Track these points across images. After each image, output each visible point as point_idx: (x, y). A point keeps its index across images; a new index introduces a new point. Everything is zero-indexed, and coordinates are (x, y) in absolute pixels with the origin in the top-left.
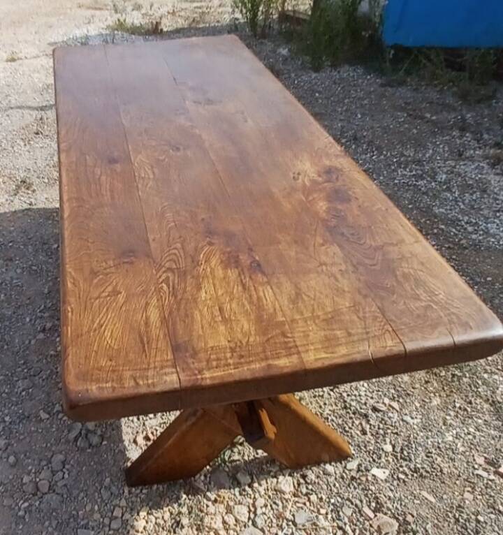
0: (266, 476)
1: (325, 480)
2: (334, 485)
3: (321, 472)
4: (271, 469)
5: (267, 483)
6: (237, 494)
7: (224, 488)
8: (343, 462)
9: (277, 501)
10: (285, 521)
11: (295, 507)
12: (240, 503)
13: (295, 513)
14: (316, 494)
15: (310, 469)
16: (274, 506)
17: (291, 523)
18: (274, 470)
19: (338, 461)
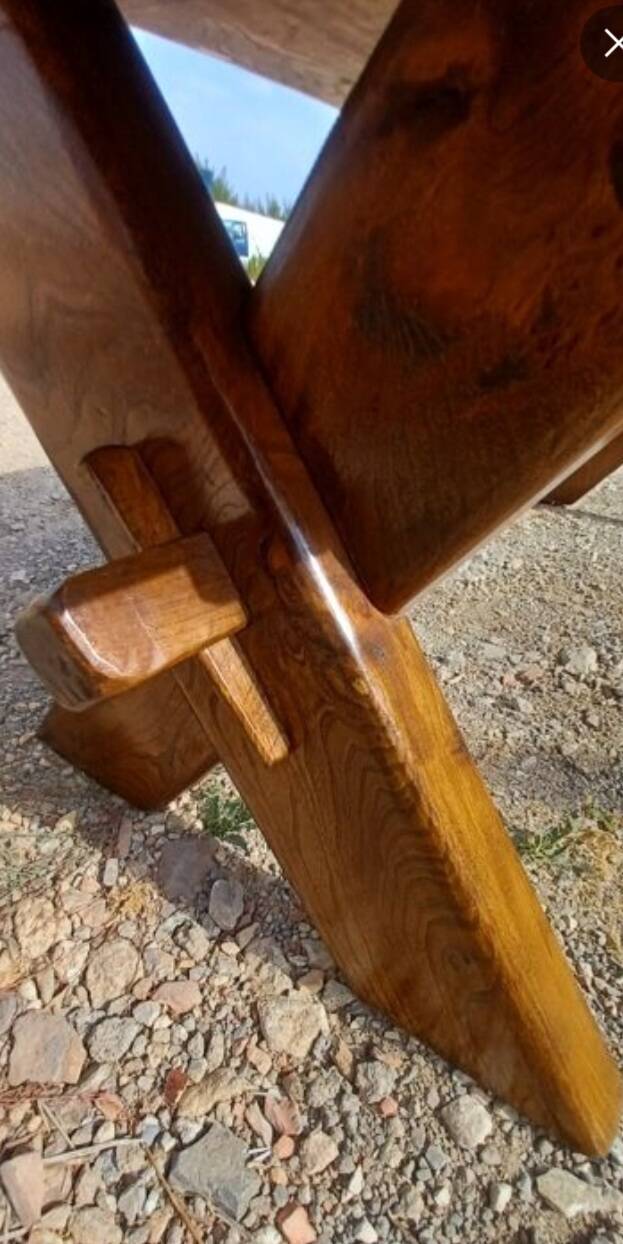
0: (277, 951)
1: (420, 1134)
2: (432, 1190)
3: (434, 1100)
4: (308, 946)
5: (258, 970)
6: (171, 924)
7: (160, 887)
8: (547, 1147)
9: (217, 1041)
10: (166, 1116)
11: (239, 1109)
12: (141, 950)
13: (217, 1128)
14: (342, 1147)
15: (410, 1054)
16: (198, 1042)
17: (169, 1143)
18: (313, 959)
19: (535, 1129)
